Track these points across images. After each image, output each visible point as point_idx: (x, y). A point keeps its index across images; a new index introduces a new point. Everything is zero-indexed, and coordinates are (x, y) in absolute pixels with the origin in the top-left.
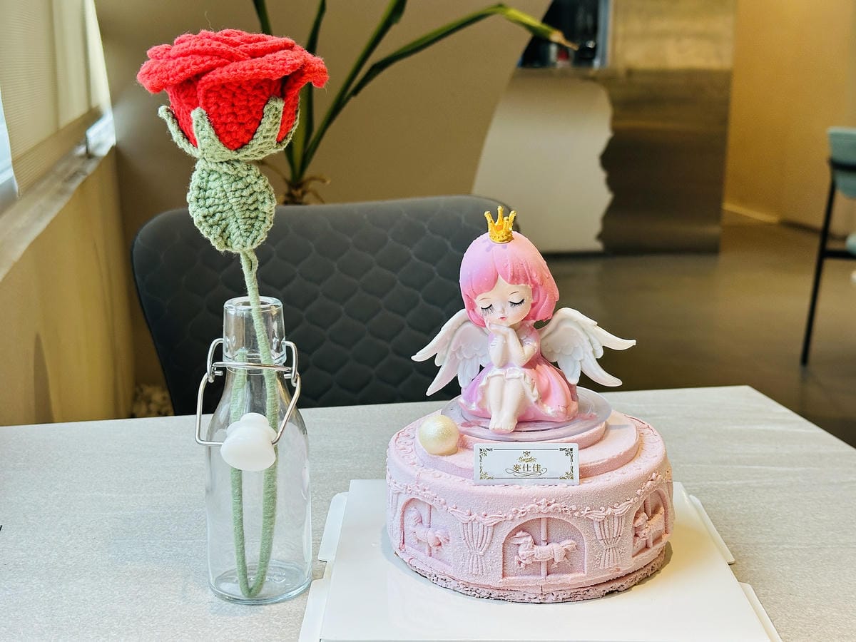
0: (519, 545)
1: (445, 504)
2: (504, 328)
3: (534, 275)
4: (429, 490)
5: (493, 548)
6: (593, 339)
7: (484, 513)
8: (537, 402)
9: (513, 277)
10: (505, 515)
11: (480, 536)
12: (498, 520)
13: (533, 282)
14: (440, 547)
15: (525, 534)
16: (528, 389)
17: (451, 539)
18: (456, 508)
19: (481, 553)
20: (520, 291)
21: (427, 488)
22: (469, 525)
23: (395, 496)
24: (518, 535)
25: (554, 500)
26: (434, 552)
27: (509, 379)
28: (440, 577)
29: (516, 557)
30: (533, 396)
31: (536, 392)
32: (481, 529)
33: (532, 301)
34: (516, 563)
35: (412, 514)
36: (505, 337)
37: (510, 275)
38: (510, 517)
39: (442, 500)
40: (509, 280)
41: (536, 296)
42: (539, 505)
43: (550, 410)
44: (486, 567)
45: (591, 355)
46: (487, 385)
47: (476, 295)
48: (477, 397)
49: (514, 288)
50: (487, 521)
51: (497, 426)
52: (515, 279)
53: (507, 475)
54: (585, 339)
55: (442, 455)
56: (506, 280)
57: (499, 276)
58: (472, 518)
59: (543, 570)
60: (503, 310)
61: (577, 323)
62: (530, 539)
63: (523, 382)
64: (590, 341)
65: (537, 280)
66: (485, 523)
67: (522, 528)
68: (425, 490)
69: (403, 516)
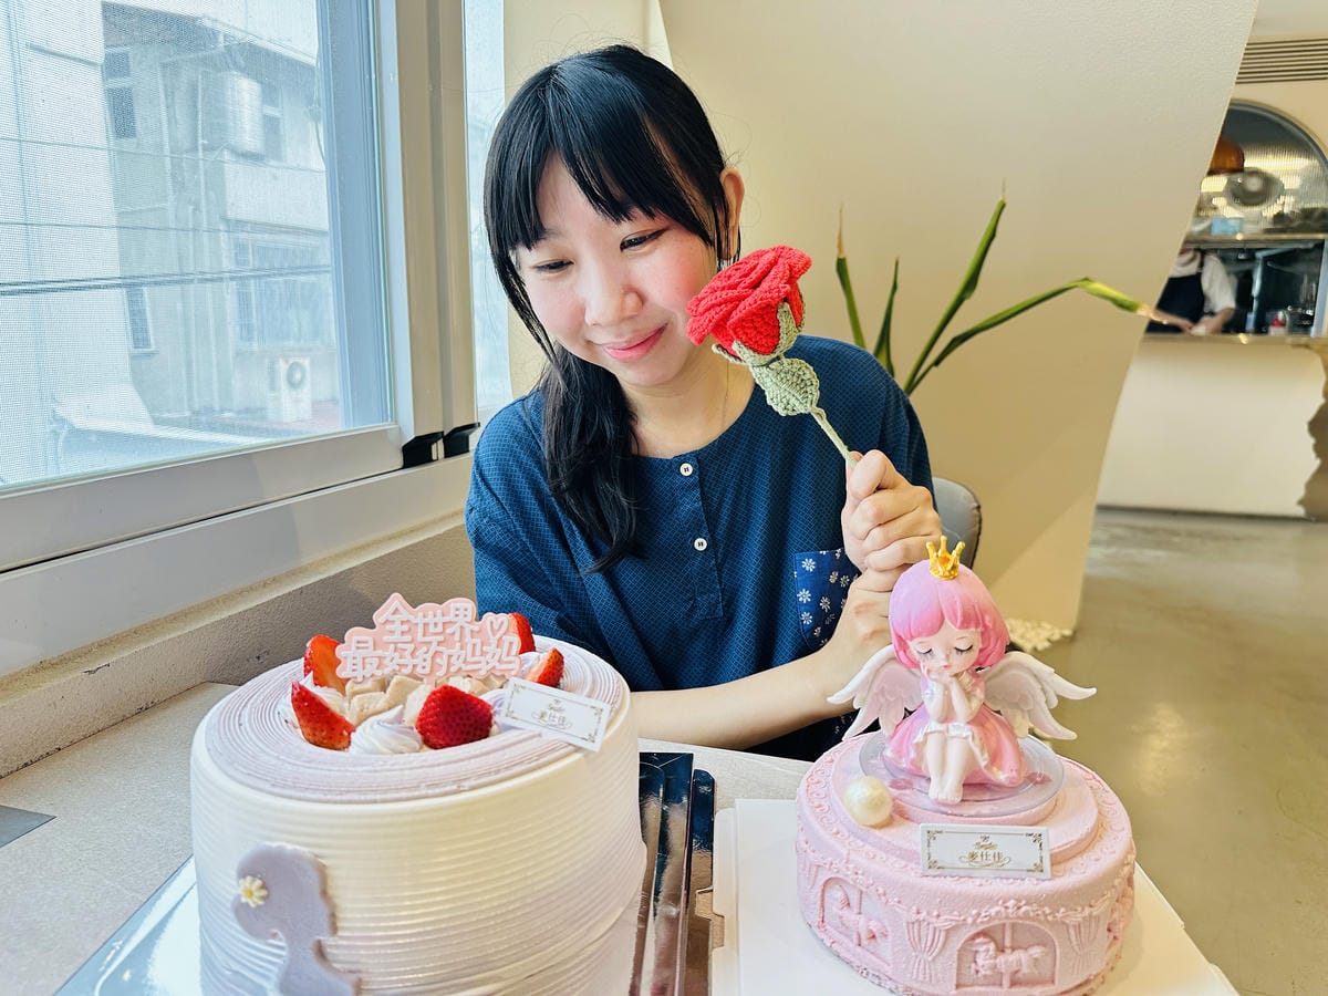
0: (977, 952)
1: (885, 894)
2: (947, 677)
3: (987, 618)
4: (863, 874)
5: (947, 953)
6: (1047, 688)
7: (935, 913)
8: (986, 767)
9: (963, 623)
10: (962, 918)
11: (930, 938)
12: (954, 923)
13: (985, 626)
14: (873, 941)
15: (986, 940)
16: (977, 751)
17: (890, 934)
18: (899, 902)
19: (930, 959)
20: (970, 637)
21: (860, 872)
22: (916, 925)
23: (815, 869)
24: (978, 941)
25: (1024, 902)
26: (864, 942)
27: (952, 737)
28: (871, 972)
29: (973, 965)
30: (983, 761)
31: (986, 756)
32: (931, 932)
33: (981, 646)
34: (973, 972)
35: (836, 894)
36: (946, 688)
37: (959, 619)
38: (970, 920)
39: (881, 891)
40: (959, 624)
41: (987, 643)
42: (1007, 908)
43: (1001, 777)
44: (936, 975)
45: (1044, 705)
46: (925, 742)
47: (912, 638)
48: (908, 753)
49: (964, 633)
50: (939, 923)
51: (942, 797)
52: (966, 622)
53: (961, 865)
54: (1037, 687)
55: (874, 827)
56: (954, 623)
57: (946, 619)
58: (921, 917)
59: (1006, 982)
60: (948, 656)
61: (1029, 670)
62: (992, 946)
63: (971, 744)
64: (1043, 689)
65: (990, 625)
66: (936, 925)
67: (983, 933)
68: (856, 873)
69: (823, 891)
